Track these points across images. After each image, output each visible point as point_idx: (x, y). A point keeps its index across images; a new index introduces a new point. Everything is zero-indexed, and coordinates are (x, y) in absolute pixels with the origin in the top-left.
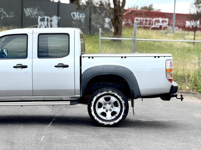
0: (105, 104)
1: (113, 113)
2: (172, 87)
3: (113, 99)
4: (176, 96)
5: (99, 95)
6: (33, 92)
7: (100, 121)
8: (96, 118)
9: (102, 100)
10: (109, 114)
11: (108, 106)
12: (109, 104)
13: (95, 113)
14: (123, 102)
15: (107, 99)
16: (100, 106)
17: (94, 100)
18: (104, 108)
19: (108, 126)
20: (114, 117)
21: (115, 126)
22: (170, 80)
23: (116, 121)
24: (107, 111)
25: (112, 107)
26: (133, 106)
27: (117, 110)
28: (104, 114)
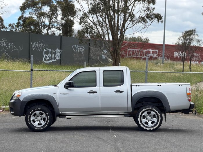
0: (148, 116)
1: (153, 122)
2: (191, 104)
3: (153, 113)
4: (192, 111)
5: (143, 110)
6: (100, 109)
7: (144, 128)
8: (141, 125)
9: (145, 114)
10: (150, 123)
11: (149, 118)
12: (150, 116)
13: (141, 122)
14: (159, 115)
15: (149, 113)
16: (144, 117)
17: (140, 113)
18: (147, 119)
19: (150, 131)
20: (153, 125)
21: (154, 130)
22: (190, 100)
23: (155, 128)
24: (148, 121)
25: (152, 118)
26: (165, 118)
27: (155, 120)
28: (147, 123)
